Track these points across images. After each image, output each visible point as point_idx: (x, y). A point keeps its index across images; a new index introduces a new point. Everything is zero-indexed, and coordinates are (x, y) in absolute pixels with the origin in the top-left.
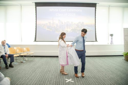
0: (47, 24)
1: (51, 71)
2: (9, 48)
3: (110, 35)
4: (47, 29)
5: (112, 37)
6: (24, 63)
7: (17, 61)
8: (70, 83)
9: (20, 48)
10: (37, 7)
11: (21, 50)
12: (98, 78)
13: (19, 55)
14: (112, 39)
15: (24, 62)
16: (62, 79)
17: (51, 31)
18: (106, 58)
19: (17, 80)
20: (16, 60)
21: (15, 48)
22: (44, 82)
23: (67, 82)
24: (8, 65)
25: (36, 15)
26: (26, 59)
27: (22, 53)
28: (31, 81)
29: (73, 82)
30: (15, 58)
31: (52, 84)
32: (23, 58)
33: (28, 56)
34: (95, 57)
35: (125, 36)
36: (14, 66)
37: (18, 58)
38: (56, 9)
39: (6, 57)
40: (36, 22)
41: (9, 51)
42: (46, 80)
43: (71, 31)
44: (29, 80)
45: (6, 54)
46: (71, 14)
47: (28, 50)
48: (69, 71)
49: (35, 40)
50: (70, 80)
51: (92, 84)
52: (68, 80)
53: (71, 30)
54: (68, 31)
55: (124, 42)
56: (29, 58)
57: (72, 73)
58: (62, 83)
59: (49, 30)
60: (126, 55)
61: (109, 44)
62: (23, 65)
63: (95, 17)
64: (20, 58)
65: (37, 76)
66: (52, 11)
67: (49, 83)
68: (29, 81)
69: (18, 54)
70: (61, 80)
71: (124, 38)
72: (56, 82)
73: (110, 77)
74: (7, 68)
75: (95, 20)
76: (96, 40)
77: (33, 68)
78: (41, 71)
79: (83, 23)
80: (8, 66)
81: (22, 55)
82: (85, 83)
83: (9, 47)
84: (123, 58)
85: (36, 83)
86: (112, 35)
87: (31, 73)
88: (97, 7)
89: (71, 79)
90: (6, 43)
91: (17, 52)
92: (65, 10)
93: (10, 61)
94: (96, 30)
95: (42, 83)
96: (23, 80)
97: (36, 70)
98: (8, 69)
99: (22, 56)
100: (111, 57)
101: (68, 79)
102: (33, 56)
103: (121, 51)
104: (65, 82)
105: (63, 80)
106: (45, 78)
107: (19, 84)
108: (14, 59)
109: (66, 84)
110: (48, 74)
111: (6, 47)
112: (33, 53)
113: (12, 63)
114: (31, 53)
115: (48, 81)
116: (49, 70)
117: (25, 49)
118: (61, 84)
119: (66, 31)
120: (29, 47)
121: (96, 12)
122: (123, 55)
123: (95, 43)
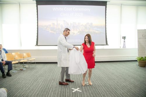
0: (50, 25)
1: (56, 80)
2: (7, 54)
3: (123, 37)
4: (50, 31)
5: (124, 40)
6: (24, 71)
7: (16, 69)
8: (77, 92)
9: (19, 53)
10: (38, 6)
11: (21, 56)
12: (109, 87)
13: (18, 62)
14: (124, 42)
15: (23, 69)
16: (69, 88)
17: (55, 33)
18: (118, 64)
19: (16, 91)
20: (15, 67)
21: (13, 54)
22: (47, 92)
23: (74, 91)
24: (5, 73)
25: (37, 14)
26: (27, 66)
27: (22, 60)
28: (32, 92)
29: (81, 91)
30: (13, 65)
31: (56, 94)
32: (23, 64)
33: (29, 63)
34: (106, 63)
35: (139, 38)
36: (12, 75)
37: (16, 65)
38: (60, 9)
39: (2, 64)
40: (38, 23)
41: (6, 57)
42: (50, 90)
43: (79, 33)
44: (29, 90)
45: (2, 60)
46: (78, 14)
47: (29, 56)
48: (76, 80)
49: (37, 45)
50: (77, 90)
51: (102, 93)
52: (75, 90)
53: (77, 32)
54: (75, 33)
55: (138, 46)
56: (30, 65)
57: (79, 82)
58: (68, 92)
59: (53, 32)
60: (140, 59)
61: (122, 48)
62: (23, 73)
63: (106, 18)
64: (19, 65)
65: (40, 85)
66: (55, 10)
67: (53, 94)
68: (30, 92)
69: (17, 60)
70: (67, 89)
71: (139, 41)
72: (61, 92)
73: (122, 84)
74: (4, 76)
75: (106, 20)
76: (107, 44)
77: (35, 76)
78: (44, 80)
79: (92, 24)
80: (6, 75)
81: (22, 61)
82: (94, 92)
83: (6, 52)
84: (137, 63)
85: (38, 94)
86: (124, 38)
87: (33, 82)
88: (107, 5)
89: (79, 88)
90: (3, 48)
91: (15, 59)
92: (71, 9)
93: (8, 69)
94: (107, 33)
95: (45, 93)
96: (23, 91)
97: (38, 79)
98: (5, 78)
99: (22, 63)
100: (123, 62)
101: (74, 88)
102: (34, 63)
103: (135, 56)
104: (72, 92)
105: (69, 90)
106: (49, 88)
107: (18, 95)
108: (13, 67)
109: (72, 94)
110: (52, 83)
111: (2, 52)
112: (35, 59)
113: (10, 71)
114: (33, 59)
115: (52, 91)
116: (53, 78)
117: (25, 54)
118: (67, 94)
119: (72, 34)
120: (29, 52)
121: (107, 12)
122: (137, 60)
123: (106, 47)
